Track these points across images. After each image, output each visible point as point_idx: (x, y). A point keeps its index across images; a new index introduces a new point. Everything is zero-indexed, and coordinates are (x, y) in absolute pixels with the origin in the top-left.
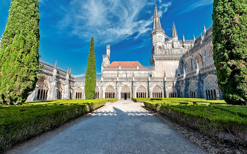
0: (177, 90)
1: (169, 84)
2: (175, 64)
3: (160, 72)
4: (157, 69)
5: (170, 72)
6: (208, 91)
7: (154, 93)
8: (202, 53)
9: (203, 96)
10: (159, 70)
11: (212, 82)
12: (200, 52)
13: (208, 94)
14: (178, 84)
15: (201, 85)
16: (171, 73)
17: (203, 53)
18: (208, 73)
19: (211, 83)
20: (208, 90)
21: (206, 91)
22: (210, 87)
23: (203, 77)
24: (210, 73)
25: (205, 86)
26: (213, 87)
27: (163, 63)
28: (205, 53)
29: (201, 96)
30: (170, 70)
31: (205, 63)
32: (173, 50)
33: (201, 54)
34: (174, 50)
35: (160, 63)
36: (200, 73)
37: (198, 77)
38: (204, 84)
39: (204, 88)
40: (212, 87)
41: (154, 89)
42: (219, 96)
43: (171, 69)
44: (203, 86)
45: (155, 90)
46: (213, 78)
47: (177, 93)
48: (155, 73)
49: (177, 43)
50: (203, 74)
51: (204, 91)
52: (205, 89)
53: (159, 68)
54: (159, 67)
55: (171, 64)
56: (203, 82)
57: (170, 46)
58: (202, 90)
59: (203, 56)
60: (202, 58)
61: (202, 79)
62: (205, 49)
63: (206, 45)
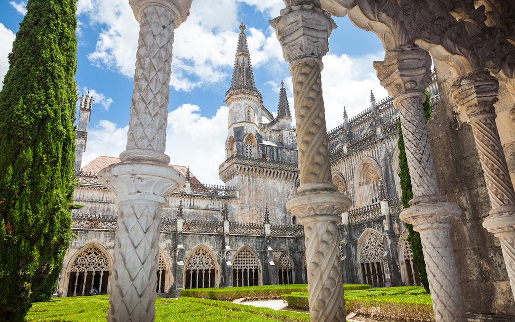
0: (295, 261)
1: (276, 245)
2: (285, 190)
3: (248, 205)
4: (242, 197)
5: (273, 210)
6: (365, 266)
7: (238, 271)
8: (346, 172)
9: (357, 277)
10: (246, 200)
11: (374, 244)
12: (343, 169)
13: (366, 273)
14: (296, 244)
15: (353, 249)
16: (276, 212)
17: (348, 173)
18: (365, 225)
19: (372, 247)
20: (367, 264)
21: (363, 264)
22: (370, 257)
23: (356, 232)
24: (369, 224)
25: (360, 253)
26: (376, 257)
27: (256, 183)
28: (352, 174)
29: (353, 277)
30: (274, 202)
31: (353, 196)
32: (281, 150)
33: (344, 174)
34: (284, 150)
35: (249, 180)
36: (350, 222)
37: (346, 231)
38: (358, 249)
39: (358, 258)
40: (373, 257)
41: (238, 259)
42: (389, 278)
43: (275, 200)
44: (356, 254)
45: (240, 262)
46: (374, 237)
47: (294, 270)
48: (237, 210)
49: (291, 136)
50: (356, 226)
51: (358, 266)
52: (359, 260)
53: (247, 195)
54: (247, 192)
55: (275, 186)
56: (355, 244)
57: (273, 138)
58: (354, 262)
59: (349, 180)
60: (346, 185)
61: (354, 236)
62: (352, 165)
63: (354, 157)
